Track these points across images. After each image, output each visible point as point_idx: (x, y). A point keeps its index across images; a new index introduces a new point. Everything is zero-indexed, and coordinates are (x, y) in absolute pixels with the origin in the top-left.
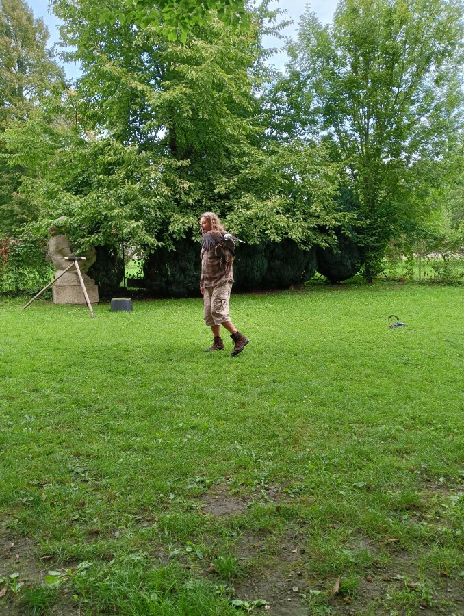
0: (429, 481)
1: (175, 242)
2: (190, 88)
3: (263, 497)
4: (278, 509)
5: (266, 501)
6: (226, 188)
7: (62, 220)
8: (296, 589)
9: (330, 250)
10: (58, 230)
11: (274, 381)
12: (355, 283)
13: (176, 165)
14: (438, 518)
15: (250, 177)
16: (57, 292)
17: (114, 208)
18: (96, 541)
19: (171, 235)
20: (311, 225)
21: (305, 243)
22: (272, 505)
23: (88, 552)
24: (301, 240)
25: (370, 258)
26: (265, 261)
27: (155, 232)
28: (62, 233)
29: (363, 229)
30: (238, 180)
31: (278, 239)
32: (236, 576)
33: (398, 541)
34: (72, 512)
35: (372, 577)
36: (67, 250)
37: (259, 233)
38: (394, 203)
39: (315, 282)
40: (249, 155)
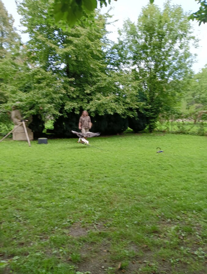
0: (164, 220)
1: (68, 114)
2: (75, 47)
3: (95, 228)
4: (100, 233)
5: (96, 230)
6: (90, 91)
7: (18, 103)
8: (103, 267)
9: (134, 118)
10: (16, 108)
11: (106, 177)
12: (145, 132)
13: (69, 80)
14: (165, 236)
15: (100, 86)
16: (15, 135)
17: (41, 98)
18: (22, 247)
19: (65, 111)
20: (126, 108)
21: (123, 115)
22: (98, 231)
23: (19, 252)
24: (122, 113)
25: (151, 122)
26: (106, 122)
27: (59, 109)
28: (18, 109)
29: (148, 109)
30: (95, 87)
31: (112, 113)
32: (79, 262)
33: (147, 247)
34: (13, 235)
35: (135, 261)
36: (20, 117)
37: (104, 111)
38: (161, 99)
39: (128, 131)
40: (100, 76)
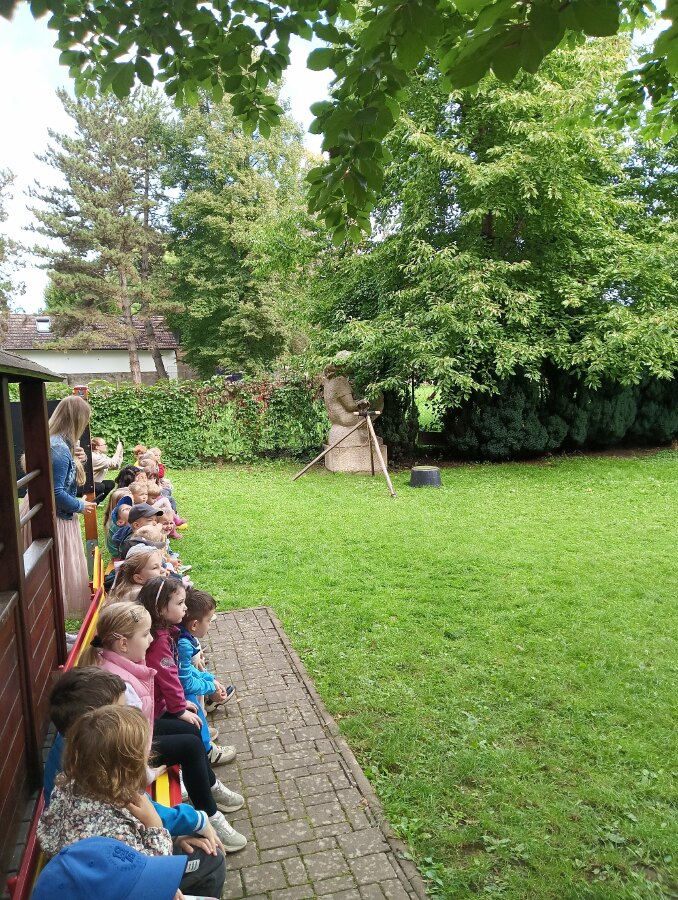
1: (500, 383)
2: (532, 154)
6: (581, 298)
7: (343, 356)
10: (336, 371)
13: (508, 270)
26: (634, 404)
27: (472, 368)
28: (341, 374)
30: (599, 284)
36: (348, 398)
40: (612, 242)
